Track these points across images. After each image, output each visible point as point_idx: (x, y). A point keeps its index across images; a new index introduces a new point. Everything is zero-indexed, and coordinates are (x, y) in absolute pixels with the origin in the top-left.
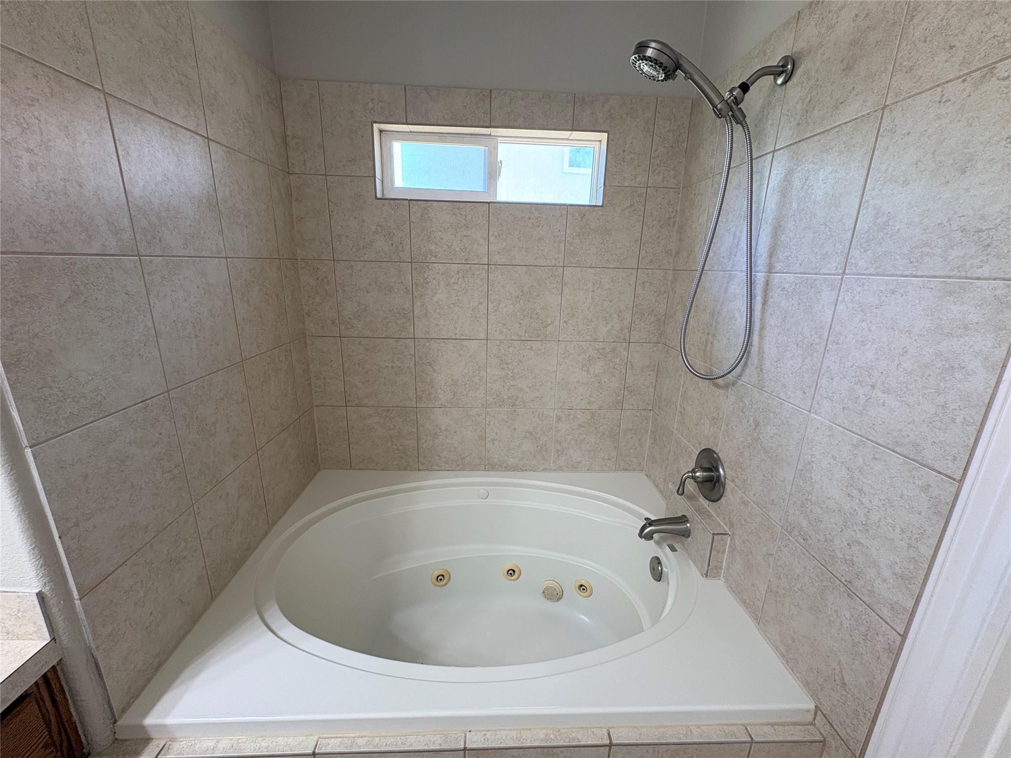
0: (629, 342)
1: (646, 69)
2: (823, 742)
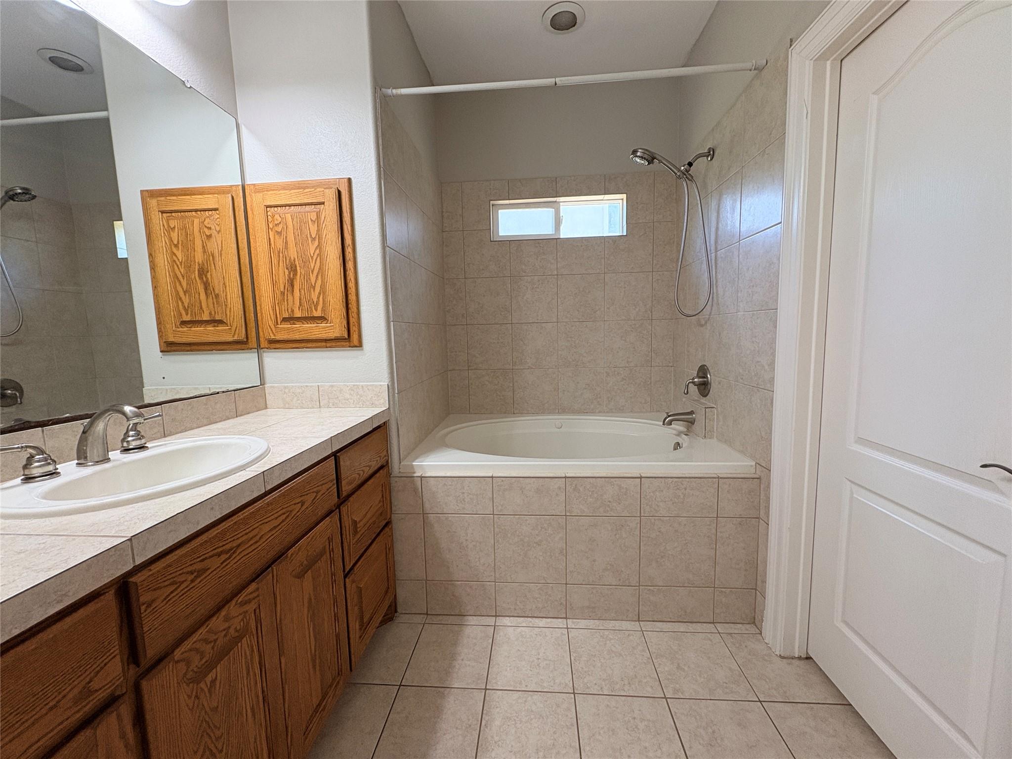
0: (652, 320)
1: (638, 160)
2: (759, 478)
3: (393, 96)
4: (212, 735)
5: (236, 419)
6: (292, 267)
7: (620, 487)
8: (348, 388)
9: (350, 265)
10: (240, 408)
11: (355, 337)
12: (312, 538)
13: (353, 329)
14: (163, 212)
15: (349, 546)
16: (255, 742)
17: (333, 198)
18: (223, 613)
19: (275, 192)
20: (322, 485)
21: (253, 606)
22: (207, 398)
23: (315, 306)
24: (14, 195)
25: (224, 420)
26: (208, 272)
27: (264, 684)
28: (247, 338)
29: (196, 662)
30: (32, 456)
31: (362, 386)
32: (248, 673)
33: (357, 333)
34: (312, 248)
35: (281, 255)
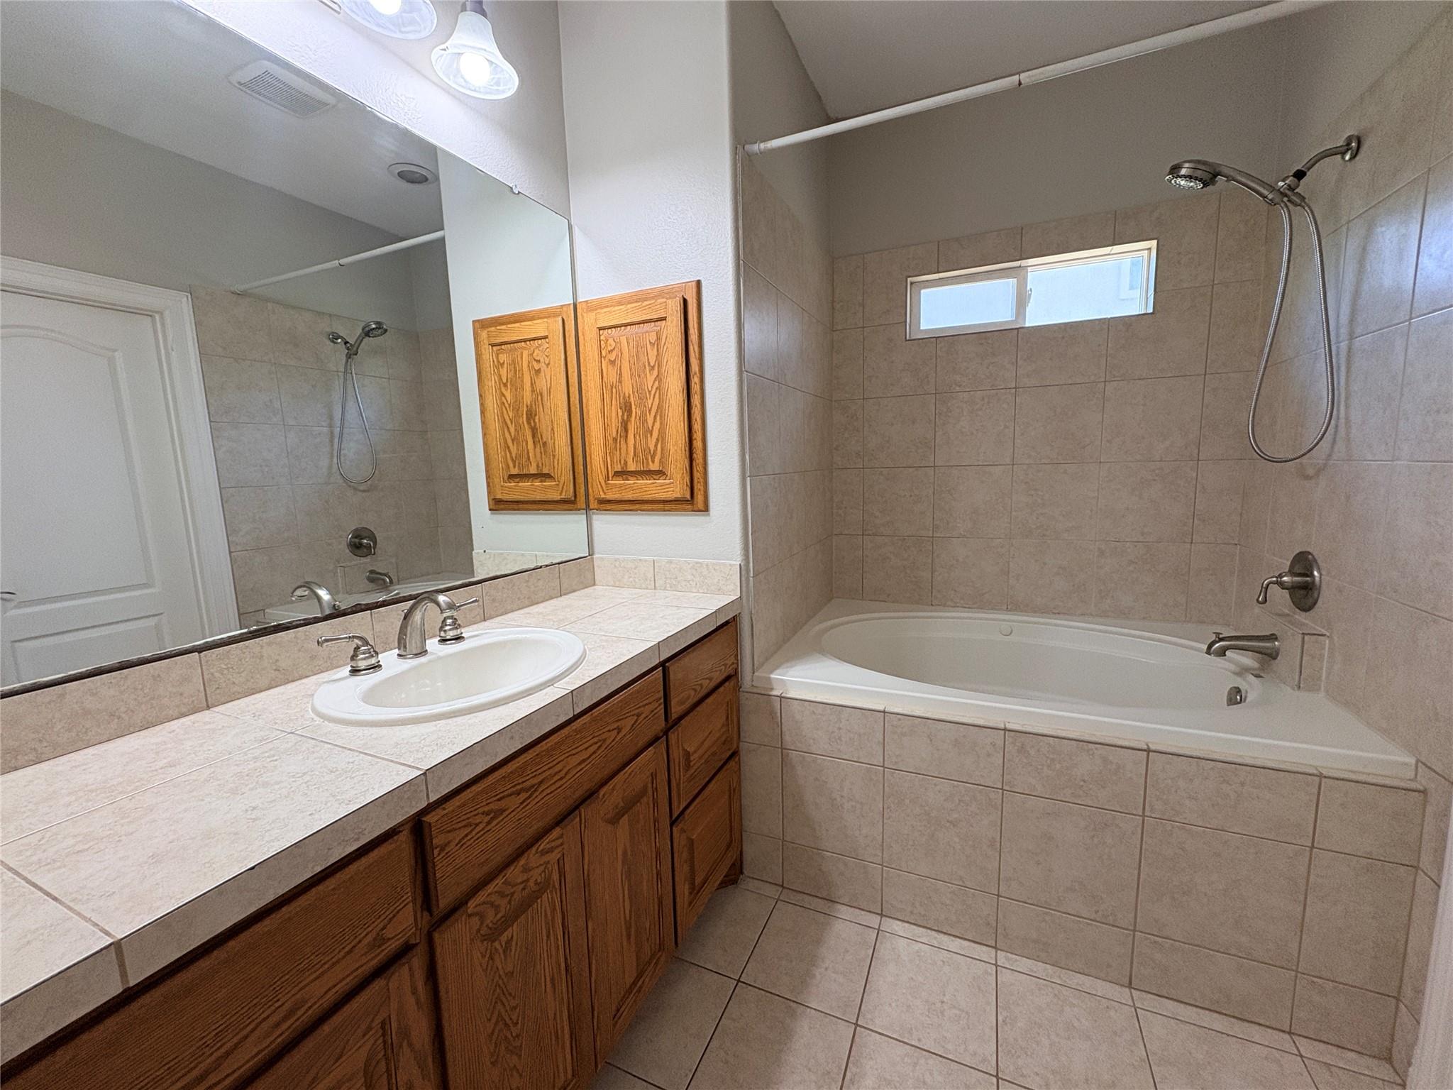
0: (1198, 460)
1: (1182, 183)
2: (1424, 792)
3: (761, 153)
4: (506, 1004)
5: (559, 599)
6: (626, 407)
7: (1105, 760)
8: (689, 566)
9: (696, 400)
10: (564, 586)
11: (699, 498)
12: (630, 774)
13: (698, 487)
14: (493, 345)
15: (678, 785)
16: (555, 1018)
17: (677, 311)
18: (522, 862)
19: (608, 309)
20: (644, 706)
21: (555, 856)
22: (530, 575)
23: (651, 457)
24: (369, 331)
25: (547, 600)
26: (536, 415)
27: (568, 951)
28: (575, 496)
29: (490, 917)
30: (357, 648)
31: (707, 565)
32: (548, 936)
33: (702, 492)
34: (651, 378)
35: (614, 390)
